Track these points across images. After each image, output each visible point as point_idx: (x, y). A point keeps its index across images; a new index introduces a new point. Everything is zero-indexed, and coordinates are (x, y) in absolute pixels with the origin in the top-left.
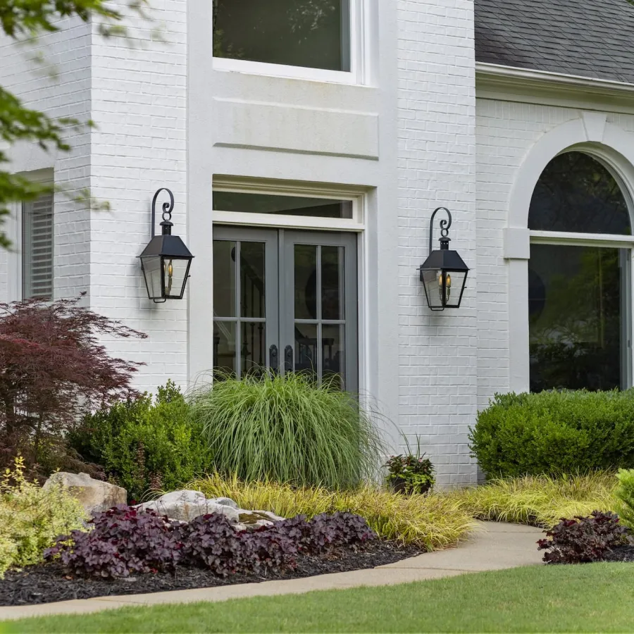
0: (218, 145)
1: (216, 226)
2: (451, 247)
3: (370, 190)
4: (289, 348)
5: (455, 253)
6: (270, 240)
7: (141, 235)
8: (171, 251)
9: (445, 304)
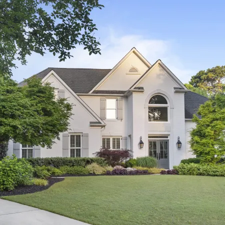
0: (148, 131)
1: (148, 140)
2: (180, 141)
3: (170, 135)
4: (159, 153)
6: (157, 141)
7: (139, 141)
8: (141, 143)
9: (179, 148)
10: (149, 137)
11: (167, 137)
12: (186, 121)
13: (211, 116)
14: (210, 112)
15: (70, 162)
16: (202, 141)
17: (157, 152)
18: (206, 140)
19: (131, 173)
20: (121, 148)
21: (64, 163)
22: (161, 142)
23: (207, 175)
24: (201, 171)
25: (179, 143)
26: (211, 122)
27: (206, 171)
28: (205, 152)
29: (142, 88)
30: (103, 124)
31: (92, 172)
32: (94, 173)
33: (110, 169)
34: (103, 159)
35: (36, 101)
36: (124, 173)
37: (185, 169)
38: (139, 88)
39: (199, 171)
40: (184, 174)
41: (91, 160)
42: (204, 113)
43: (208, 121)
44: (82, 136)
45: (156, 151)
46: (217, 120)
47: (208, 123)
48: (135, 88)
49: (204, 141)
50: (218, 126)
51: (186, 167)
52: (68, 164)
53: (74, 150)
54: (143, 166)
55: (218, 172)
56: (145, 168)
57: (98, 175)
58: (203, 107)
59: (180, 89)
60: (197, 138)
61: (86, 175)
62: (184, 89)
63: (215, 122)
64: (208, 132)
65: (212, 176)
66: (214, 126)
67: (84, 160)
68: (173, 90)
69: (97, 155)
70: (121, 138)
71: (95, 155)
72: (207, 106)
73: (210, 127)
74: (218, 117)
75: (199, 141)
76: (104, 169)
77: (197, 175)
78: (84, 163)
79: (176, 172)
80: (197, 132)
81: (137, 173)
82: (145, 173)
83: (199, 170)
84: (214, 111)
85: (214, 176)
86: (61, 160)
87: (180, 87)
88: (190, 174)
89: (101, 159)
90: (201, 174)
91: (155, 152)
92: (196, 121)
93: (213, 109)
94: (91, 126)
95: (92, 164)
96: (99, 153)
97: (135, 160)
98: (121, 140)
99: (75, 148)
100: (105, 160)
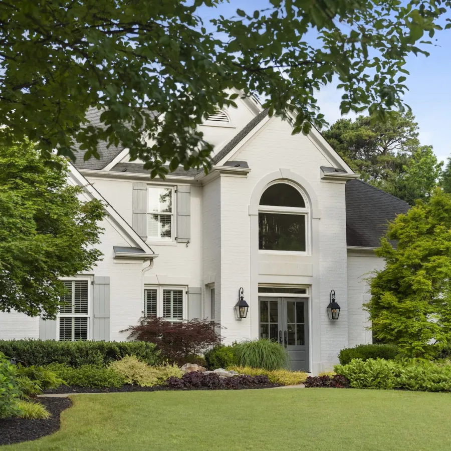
0: (259, 275)
1: (259, 297)
2: (336, 301)
3: (310, 285)
4: (285, 331)
5: (336, 303)
6: (279, 301)
7: (235, 300)
8: (242, 304)
9: (333, 318)
10: (261, 290)
11: (304, 291)
12: (349, 251)
13: (425, 243)
14: (421, 234)
15: (66, 352)
16: (403, 305)
17: (280, 329)
18: (413, 303)
19: (230, 384)
20: (185, 316)
21: (48, 355)
22: (290, 303)
23: (417, 390)
24: (404, 377)
25: (333, 306)
26: (425, 258)
27: (416, 378)
28: (410, 331)
29: (245, 164)
30: (148, 253)
31: (130, 381)
32: (135, 382)
33: (176, 371)
34: (152, 345)
35: (22, 193)
36: (214, 384)
37: (365, 372)
38: (238, 164)
39: (399, 379)
40: (365, 386)
41: (120, 348)
42: (407, 237)
43: (417, 256)
44: (92, 283)
45: (276, 326)
46: (439, 253)
47: (417, 261)
48: (227, 164)
49: (408, 304)
50: (444, 269)
51: (367, 369)
52: (60, 358)
53: (69, 319)
54: (253, 365)
55: (445, 380)
56: (260, 372)
57: (147, 389)
58: (404, 221)
59: (336, 171)
60: (388, 297)
61: (119, 390)
62: (345, 172)
63: (434, 258)
64: (419, 282)
65: (431, 390)
66: (434, 268)
67: (101, 347)
68: (319, 174)
69: (132, 335)
70: (184, 290)
71: (128, 333)
72: (414, 219)
73: (422, 272)
74: (442, 248)
75: (396, 304)
76: (160, 374)
77: (395, 388)
78: (100, 357)
79: (343, 380)
80: (389, 281)
81: (243, 383)
82: (262, 382)
83: (398, 376)
84: (430, 232)
85: (436, 390)
86: (42, 346)
87: (336, 167)
88: (378, 386)
89: (147, 347)
90: (402, 387)
91: (275, 328)
92: (386, 254)
93: (428, 226)
94: (117, 258)
95: (124, 360)
96: (137, 329)
97: (229, 348)
98: (185, 296)
99: (73, 315)
100: (157, 349)
